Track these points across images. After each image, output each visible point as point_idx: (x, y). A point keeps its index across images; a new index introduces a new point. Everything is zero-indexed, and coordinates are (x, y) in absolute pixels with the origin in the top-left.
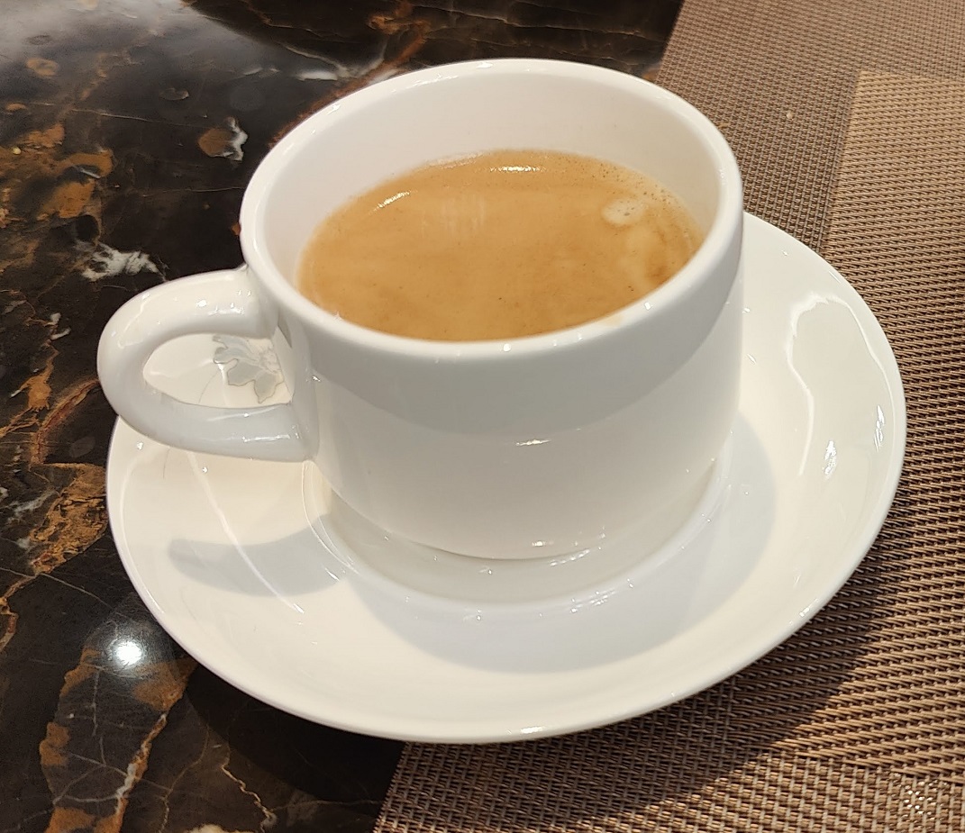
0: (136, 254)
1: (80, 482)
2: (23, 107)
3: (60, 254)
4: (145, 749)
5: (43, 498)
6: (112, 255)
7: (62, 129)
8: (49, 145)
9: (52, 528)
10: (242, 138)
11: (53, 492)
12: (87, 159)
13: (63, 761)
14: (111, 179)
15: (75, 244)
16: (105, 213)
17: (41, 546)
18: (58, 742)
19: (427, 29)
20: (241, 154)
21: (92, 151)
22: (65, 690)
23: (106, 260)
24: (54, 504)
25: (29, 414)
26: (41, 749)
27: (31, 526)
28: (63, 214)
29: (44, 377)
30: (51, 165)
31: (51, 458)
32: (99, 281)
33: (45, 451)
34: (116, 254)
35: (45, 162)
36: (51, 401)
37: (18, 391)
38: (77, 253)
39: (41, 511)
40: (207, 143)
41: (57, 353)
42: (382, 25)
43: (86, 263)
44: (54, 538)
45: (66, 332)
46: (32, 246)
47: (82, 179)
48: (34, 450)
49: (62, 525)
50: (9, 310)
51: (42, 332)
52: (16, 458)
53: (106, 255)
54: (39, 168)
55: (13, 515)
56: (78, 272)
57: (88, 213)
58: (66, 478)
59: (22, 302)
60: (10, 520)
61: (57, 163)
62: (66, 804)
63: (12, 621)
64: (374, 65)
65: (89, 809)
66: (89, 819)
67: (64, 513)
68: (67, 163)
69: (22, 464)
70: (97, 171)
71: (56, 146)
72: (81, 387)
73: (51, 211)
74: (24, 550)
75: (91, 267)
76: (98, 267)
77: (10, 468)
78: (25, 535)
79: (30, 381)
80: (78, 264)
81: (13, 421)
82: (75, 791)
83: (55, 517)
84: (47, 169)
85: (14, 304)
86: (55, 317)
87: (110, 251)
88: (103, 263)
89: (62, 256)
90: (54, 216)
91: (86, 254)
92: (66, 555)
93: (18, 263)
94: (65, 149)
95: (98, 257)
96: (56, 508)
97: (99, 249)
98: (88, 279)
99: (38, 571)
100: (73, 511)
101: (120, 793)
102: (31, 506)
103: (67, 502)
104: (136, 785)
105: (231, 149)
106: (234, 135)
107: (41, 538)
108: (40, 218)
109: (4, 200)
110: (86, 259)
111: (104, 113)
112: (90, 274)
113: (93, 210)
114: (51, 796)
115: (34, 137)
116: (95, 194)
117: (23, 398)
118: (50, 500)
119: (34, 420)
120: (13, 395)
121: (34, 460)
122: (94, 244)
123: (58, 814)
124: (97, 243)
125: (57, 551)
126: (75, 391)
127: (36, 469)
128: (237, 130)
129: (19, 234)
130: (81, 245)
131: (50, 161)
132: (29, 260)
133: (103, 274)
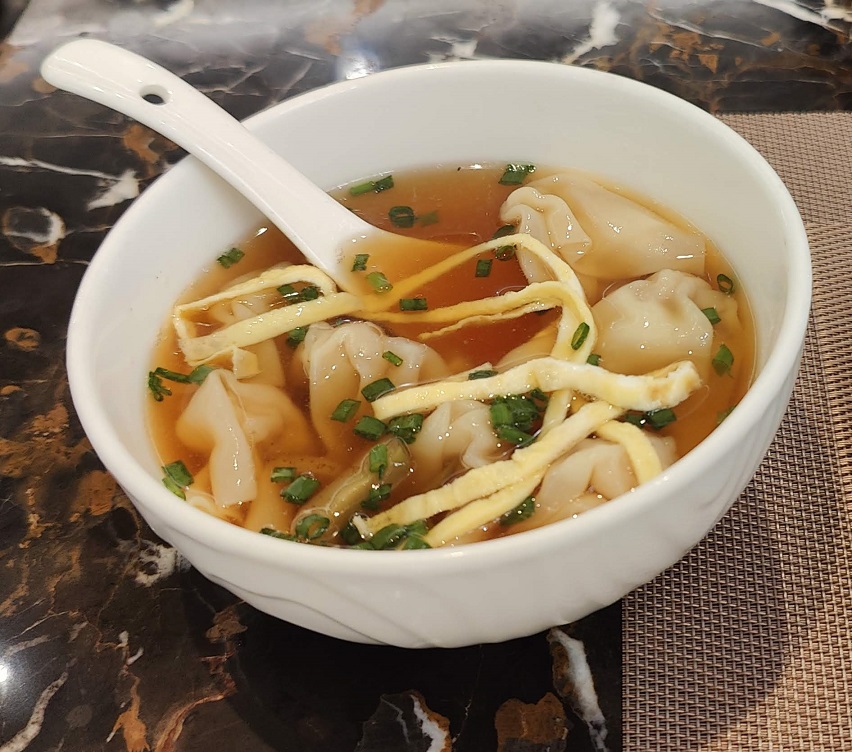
2: (17, 388)
3: (106, 560)
6: (158, 551)
8: (57, 430)
15: (116, 545)
23: (154, 558)
28: (96, 511)
30: (66, 454)
32: (155, 585)
34: (161, 551)
35: (58, 452)
36: (150, 740)
37: (112, 734)
38: (121, 556)
41: (138, 680)
43: (135, 566)
45: (140, 653)
46: (75, 554)
50: (74, 636)
51: (114, 658)
53: (152, 553)
54: (55, 459)
56: (130, 579)
57: (119, 505)
59: (84, 624)
61: (71, 451)
68: (80, 449)
71: (64, 431)
72: (174, 717)
73: (82, 509)
75: (142, 570)
76: (150, 569)
79: (121, 719)
84: (62, 458)
85: (78, 628)
86: (124, 636)
88: (152, 563)
89: (109, 561)
90: (87, 514)
91: (131, 556)
93: (67, 578)
95: (146, 559)
97: (144, 547)
98: (143, 585)
108: (73, 519)
109: (30, 503)
110: (134, 561)
112: (143, 578)
115: (38, 423)
117: (121, 741)
120: (108, 740)
122: (136, 542)
124: (139, 540)
126: (171, 724)
129: (57, 542)
130: (123, 545)
131: (63, 448)
132: (76, 572)
133: (156, 577)
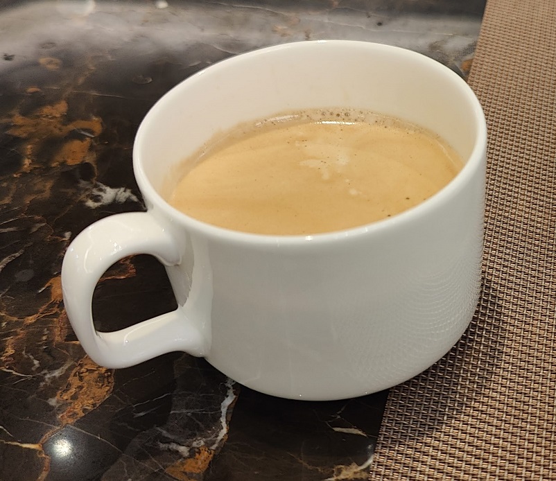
0: (122, 189)
2: (39, 90)
3: (68, 190)
5: (66, 367)
6: (105, 190)
7: (66, 105)
8: (58, 115)
9: (73, 390)
11: (72, 363)
12: (85, 124)
14: (103, 137)
15: (78, 182)
16: (99, 161)
17: (66, 404)
21: (87, 118)
23: (101, 193)
24: (74, 371)
25: (53, 305)
27: (58, 389)
28: (70, 162)
30: (60, 129)
31: (69, 338)
32: (97, 208)
33: (65, 332)
34: (108, 189)
35: (55, 127)
37: (44, 289)
38: (81, 189)
39: (65, 377)
43: (87, 196)
44: (74, 397)
46: (49, 185)
47: (81, 138)
48: (57, 331)
49: (81, 387)
50: (34, 230)
51: (59, 245)
52: (44, 338)
53: (101, 190)
54: (52, 131)
55: (44, 380)
56: (82, 202)
57: (87, 161)
58: (81, 352)
59: (44, 224)
60: (42, 384)
61: (64, 128)
63: (47, 462)
67: (81, 379)
68: (71, 127)
69: (49, 342)
70: (92, 132)
71: (63, 116)
73: (61, 160)
74: (53, 407)
75: (91, 199)
76: (96, 199)
77: (41, 346)
78: (53, 395)
79: (51, 281)
80: (82, 197)
81: (41, 310)
83: (75, 381)
84: (57, 132)
85: (39, 225)
86: (68, 234)
87: (104, 187)
88: (100, 196)
89: (70, 191)
90: (63, 164)
91: (87, 190)
92: (84, 410)
93: (40, 197)
94: (68, 118)
95: (96, 192)
96: (75, 375)
97: (96, 186)
98: (89, 207)
99: (64, 423)
100: (87, 377)
102: (57, 373)
103: (83, 370)
107: (65, 398)
108: (53, 165)
109: (28, 153)
110: (87, 193)
111: (94, 93)
112: (91, 204)
113: (90, 159)
115: (47, 110)
116: (91, 148)
117: (47, 293)
118: (71, 368)
119: (56, 310)
120: (40, 291)
121: (58, 339)
122: (92, 183)
124: (94, 182)
125: (78, 407)
127: (59, 345)
129: (40, 176)
130: (83, 184)
131: (59, 126)
132: (47, 194)
133: (99, 204)
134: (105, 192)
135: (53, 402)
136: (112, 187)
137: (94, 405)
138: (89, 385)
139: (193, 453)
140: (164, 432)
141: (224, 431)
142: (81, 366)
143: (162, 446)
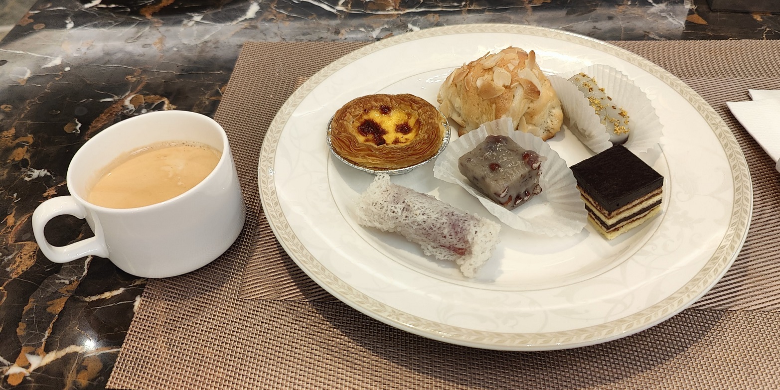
0: (43, 170)
1: (26, 248)
3: (15, 173)
4: (51, 326)
5: (14, 254)
7: (15, 129)
8: (10, 136)
9: (17, 263)
10: (80, 125)
11: (17, 252)
12: (25, 139)
13: (25, 333)
14: (33, 145)
15: (21, 169)
16: (31, 158)
17: (14, 269)
18: (23, 328)
19: (146, 79)
20: (79, 131)
21: (26, 136)
22: (24, 312)
24: (18, 256)
25: (8, 228)
26: (17, 331)
27: (10, 264)
28: (16, 159)
29: (13, 214)
30: (11, 143)
31: (16, 241)
32: (30, 181)
33: (14, 239)
34: (36, 171)
35: (9, 142)
36: (15, 223)
37: (4, 221)
38: (22, 172)
39: (14, 258)
40: (67, 129)
41: (16, 207)
42: (130, 79)
44: (18, 266)
45: (19, 199)
46: (6, 172)
47: (23, 146)
48: (10, 239)
49: (21, 262)
51: (11, 200)
52: (4, 243)
53: (32, 172)
54: (7, 144)
55: (4, 261)
56: (23, 179)
57: (25, 158)
58: (22, 247)
60: (3, 262)
61: (13, 142)
62: (26, 345)
63: (6, 294)
64: (127, 94)
65: (33, 346)
66: (34, 349)
67: (21, 258)
68: (17, 141)
69: (6, 244)
70: (28, 143)
71: (13, 136)
72: (25, 217)
73: (12, 159)
74: (9, 271)
75: (27, 176)
76: (30, 176)
77: (2, 246)
78: (9, 266)
79: (7, 217)
80: (23, 176)
81: (2, 231)
82: (28, 341)
83: (18, 259)
84: (10, 144)
86: (15, 195)
87: (33, 170)
88: (31, 174)
89: (17, 174)
91: (25, 172)
92: (22, 271)
93: (1, 178)
94: (16, 137)
95: (29, 173)
97: (29, 170)
98: (26, 181)
99: (13, 277)
100: (24, 257)
101: (43, 340)
102: (10, 257)
103: (22, 254)
104: (48, 337)
105: (76, 129)
106: (77, 124)
107: (14, 267)
108: (8, 162)
110: (25, 174)
111: (29, 122)
112: (27, 179)
113: (27, 157)
114: (21, 344)
115: (5, 133)
116: (28, 151)
117: (6, 223)
118: (16, 254)
119: (9, 230)
120: (2, 222)
121: (10, 242)
123: (24, 349)
124: (29, 168)
125: (20, 271)
126: (24, 218)
127: (11, 245)
128: (78, 122)
130: (23, 169)
131: (11, 141)
132: (5, 176)
133: (31, 178)
134: (34, 172)
135: (8, 269)
136: (37, 170)
137: (27, 268)
138: (25, 260)
139: (71, 282)
140: (59, 276)
141: (86, 272)
142: (21, 253)
143: (57, 281)
